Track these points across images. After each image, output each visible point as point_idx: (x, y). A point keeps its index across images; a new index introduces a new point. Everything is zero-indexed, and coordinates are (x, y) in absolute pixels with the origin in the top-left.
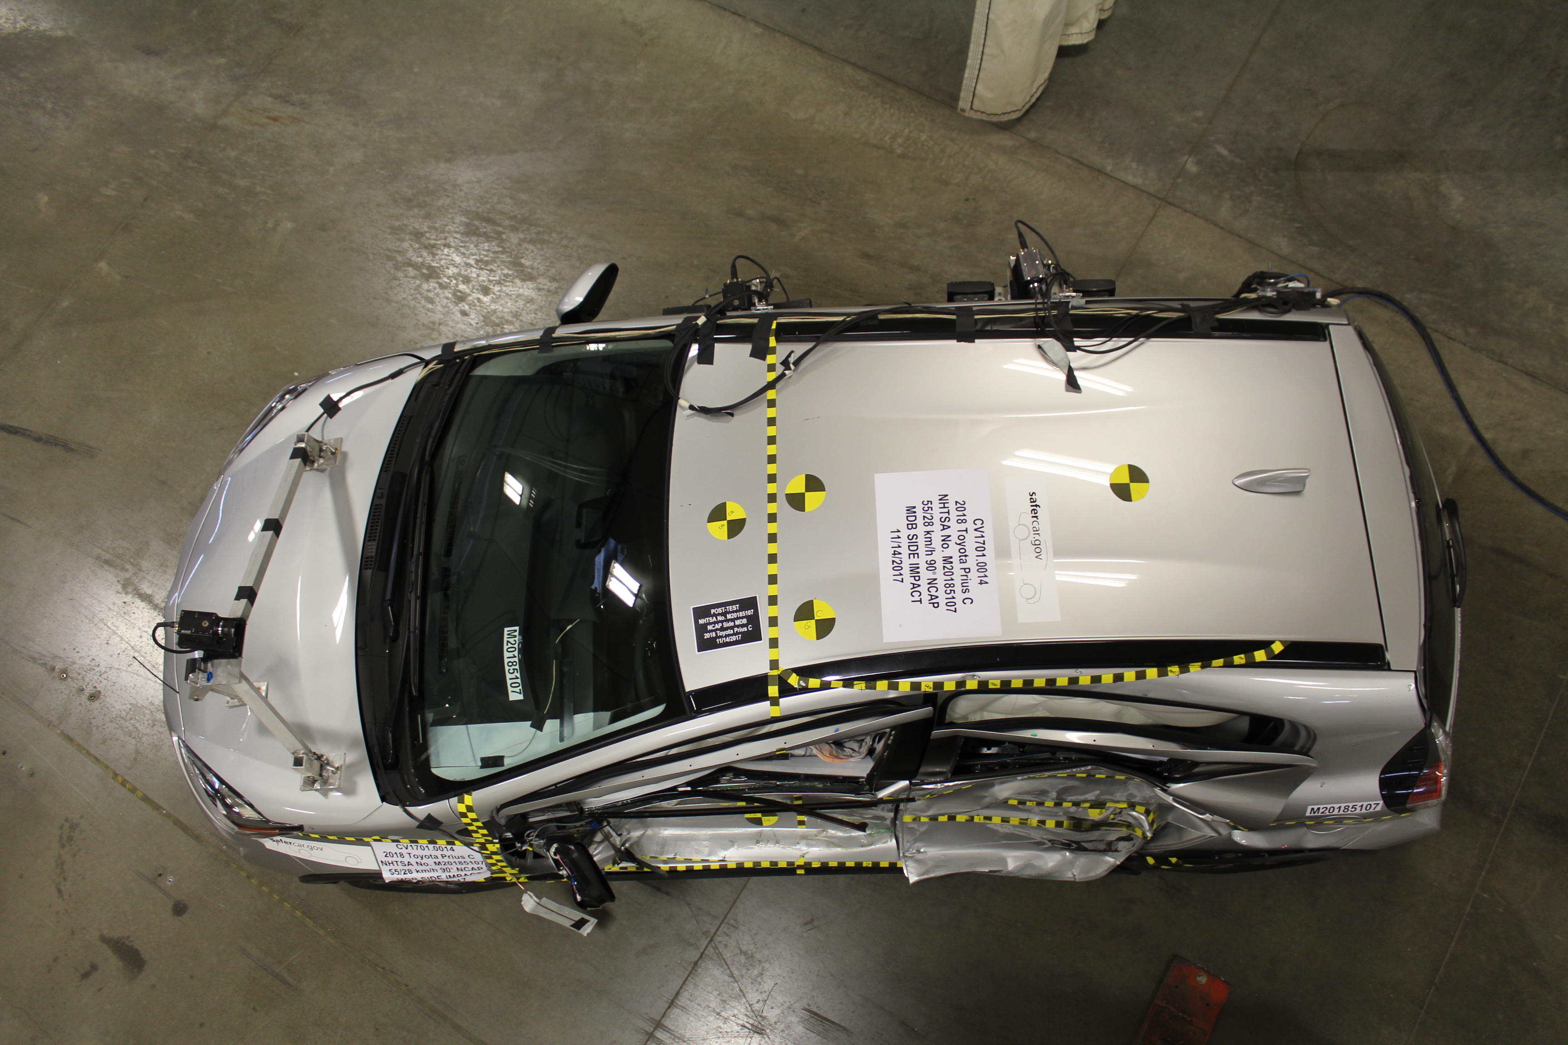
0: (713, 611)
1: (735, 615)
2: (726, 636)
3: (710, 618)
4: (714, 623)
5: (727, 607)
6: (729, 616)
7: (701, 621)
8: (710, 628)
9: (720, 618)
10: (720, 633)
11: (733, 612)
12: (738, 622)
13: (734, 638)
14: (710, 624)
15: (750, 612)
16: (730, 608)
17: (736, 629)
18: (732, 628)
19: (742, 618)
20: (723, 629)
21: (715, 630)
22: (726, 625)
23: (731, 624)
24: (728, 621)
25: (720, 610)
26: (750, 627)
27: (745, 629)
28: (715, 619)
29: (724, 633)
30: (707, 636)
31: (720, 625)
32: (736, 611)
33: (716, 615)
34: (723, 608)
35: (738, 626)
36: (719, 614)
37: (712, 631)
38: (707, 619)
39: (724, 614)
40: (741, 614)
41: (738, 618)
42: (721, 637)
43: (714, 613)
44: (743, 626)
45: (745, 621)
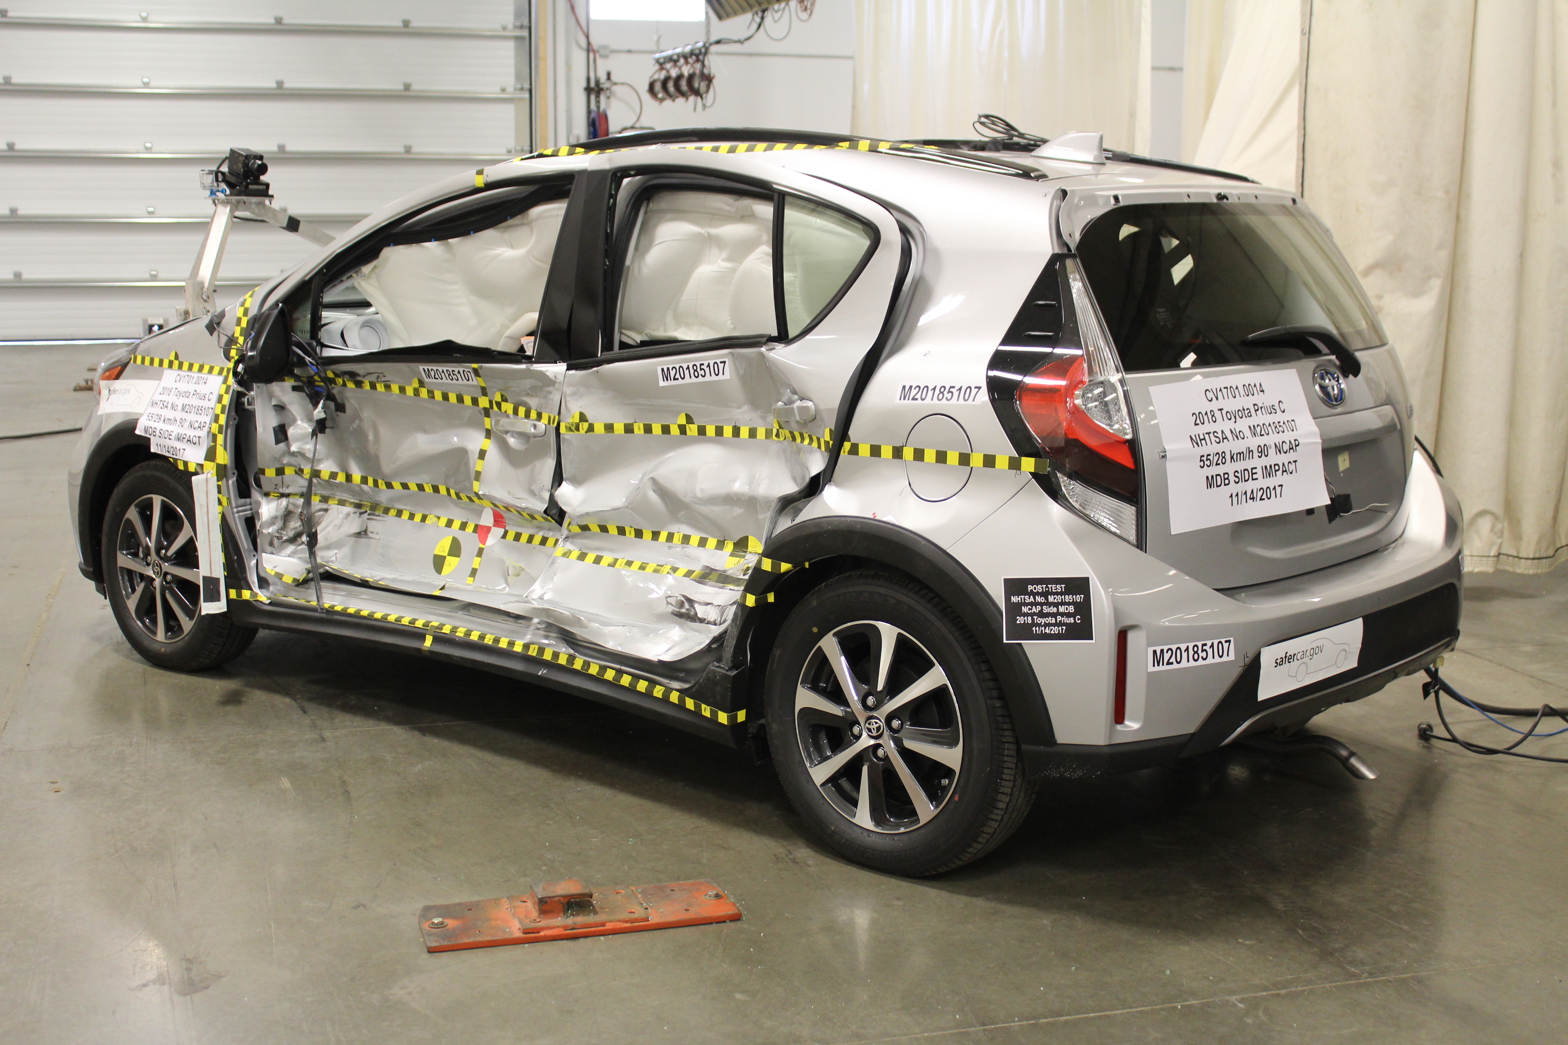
0: (1030, 588)
1: (1059, 598)
2: (1046, 625)
4: (1031, 604)
5: (1050, 586)
6: (1051, 599)
7: (1014, 599)
8: (1025, 609)
9: (1039, 599)
11: (1057, 594)
12: (1062, 609)
13: (1055, 630)
14: (1026, 604)
15: (1079, 598)
16: (1053, 587)
17: (1059, 618)
18: (1054, 615)
19: (1069, 604)
20: (1041, 614)
21: (1032, 615)
22: (1046, 609)
24: (1050, 604)
25: (1039, 588)
26: (1078, 619)
27: (1072, 620)
28: (1032, 599)
29: (1043, 621)
30: (1020, 620)
32: (1061, 594)
33: (1034, 594)
34: (1044, 586)
35: (1063, 615)
36: (1038, 594)
37: (1027, 615)
38: (1023, 597)
39: (1045, 594)
40: (1068, 598)
41: (1063, 603)
42: (1039, 625)
44: (1068, 615)
45: (1071, 609)
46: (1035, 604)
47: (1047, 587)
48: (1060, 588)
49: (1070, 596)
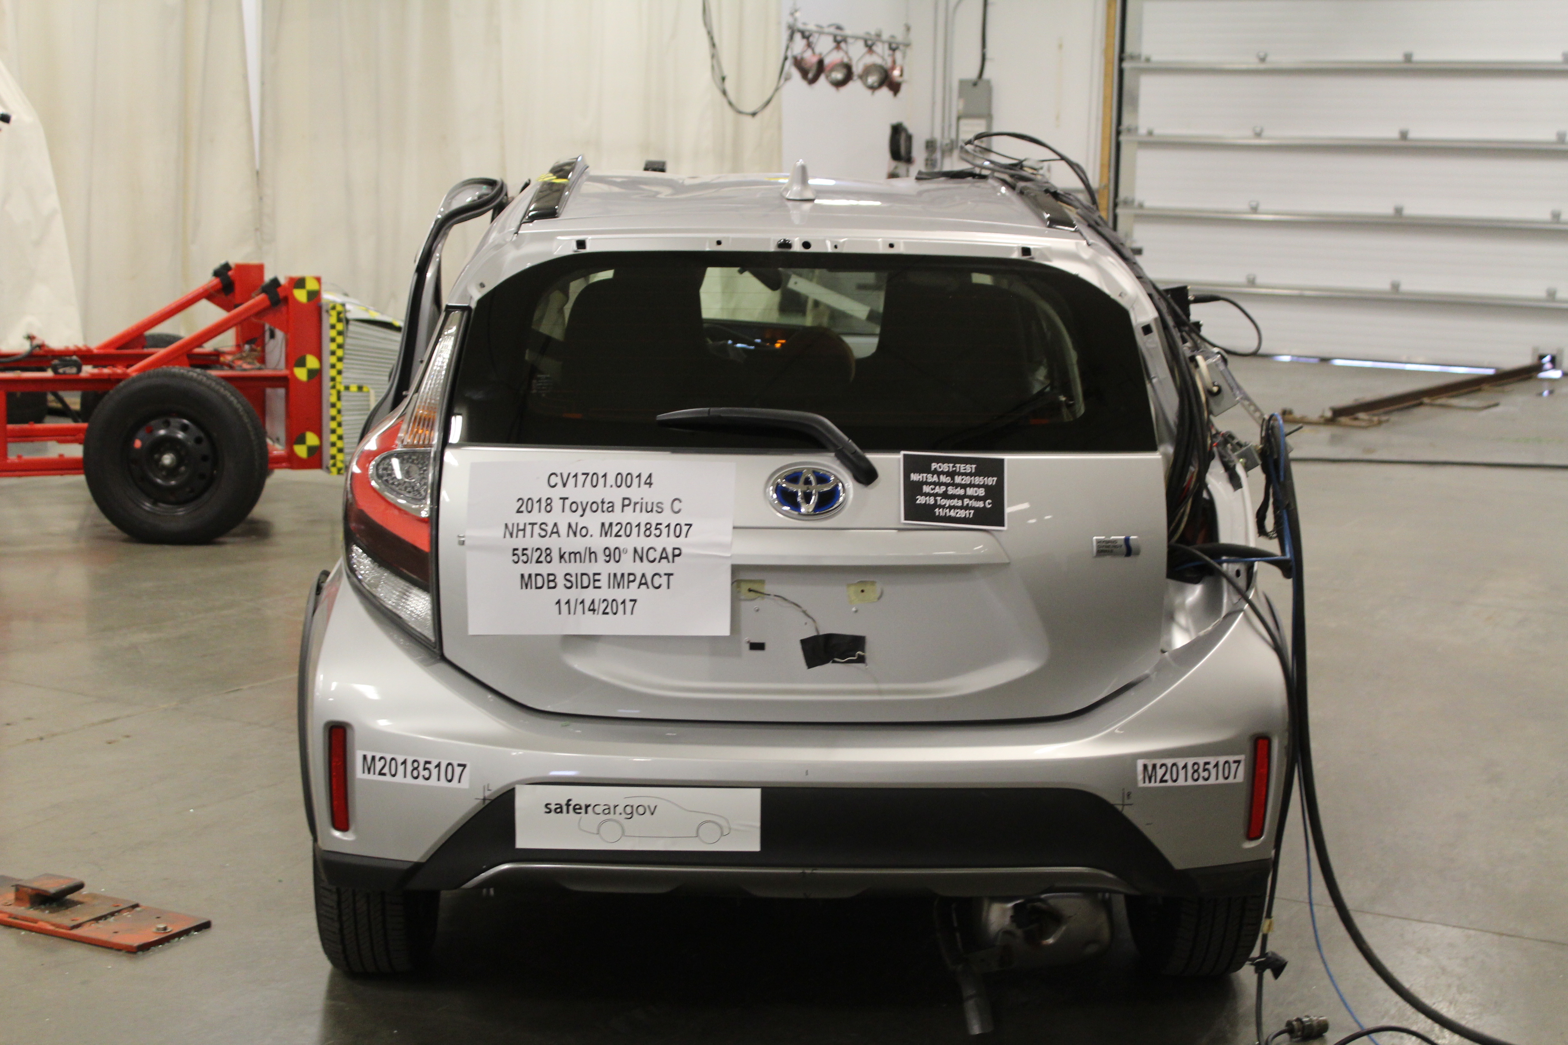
0: (934, 466)
1: (967, 480)
2: (951, 508)
3: (930, 476)
5: (958, 465)
6: (958, 479)
7: (915, 477)
8: (926, 489)
9: (943, 479)
10: (942, 501)
11: (966, 474)
12: (970, 491)
13: (962, 514)
15: (991, 481)
16: (961, 467)
17: (966, 501)
19: (979, 486)
20: (945, 496)
21: (936, 495)
22: (951, 491)
23: (960, 492)
24: (957, 486)
25: (945, 467)
26: (989, 504)
27: (980, 504)
28: (935, 478)
29: (948, 502)
30: (921, 500)
31: (943, 489)
32: (970, 474)
33: (936, 472)
34: (951, 465)
35: (971, 498)
36: (943, 473)
37: (929, 494)
38: (925, 475)
39: (952, 474)
40: (978, 480)
41: (971, 485)
42: (941, 507)
43: (935, 469)
44: (978, 498)
45: (981, 492)
46: (940, 484)
47: (953, 467)
48: (970, 468)
49: (982, 478)
